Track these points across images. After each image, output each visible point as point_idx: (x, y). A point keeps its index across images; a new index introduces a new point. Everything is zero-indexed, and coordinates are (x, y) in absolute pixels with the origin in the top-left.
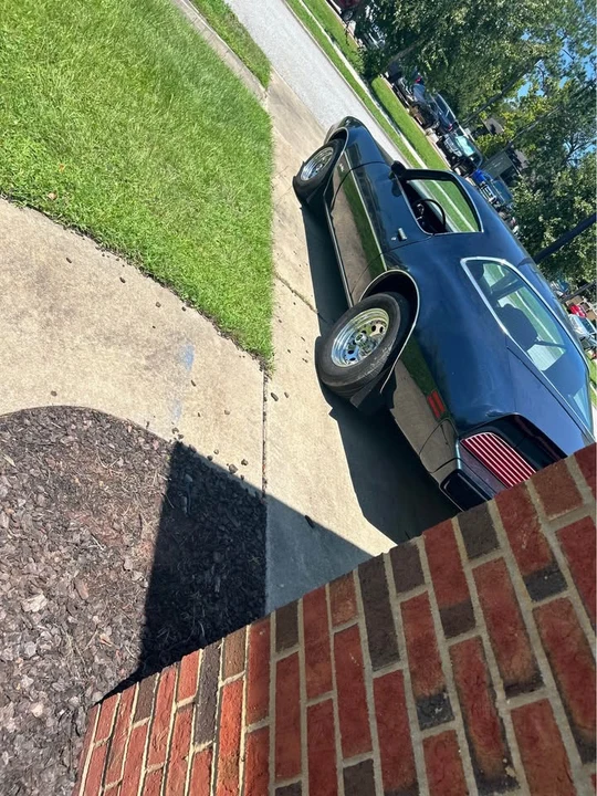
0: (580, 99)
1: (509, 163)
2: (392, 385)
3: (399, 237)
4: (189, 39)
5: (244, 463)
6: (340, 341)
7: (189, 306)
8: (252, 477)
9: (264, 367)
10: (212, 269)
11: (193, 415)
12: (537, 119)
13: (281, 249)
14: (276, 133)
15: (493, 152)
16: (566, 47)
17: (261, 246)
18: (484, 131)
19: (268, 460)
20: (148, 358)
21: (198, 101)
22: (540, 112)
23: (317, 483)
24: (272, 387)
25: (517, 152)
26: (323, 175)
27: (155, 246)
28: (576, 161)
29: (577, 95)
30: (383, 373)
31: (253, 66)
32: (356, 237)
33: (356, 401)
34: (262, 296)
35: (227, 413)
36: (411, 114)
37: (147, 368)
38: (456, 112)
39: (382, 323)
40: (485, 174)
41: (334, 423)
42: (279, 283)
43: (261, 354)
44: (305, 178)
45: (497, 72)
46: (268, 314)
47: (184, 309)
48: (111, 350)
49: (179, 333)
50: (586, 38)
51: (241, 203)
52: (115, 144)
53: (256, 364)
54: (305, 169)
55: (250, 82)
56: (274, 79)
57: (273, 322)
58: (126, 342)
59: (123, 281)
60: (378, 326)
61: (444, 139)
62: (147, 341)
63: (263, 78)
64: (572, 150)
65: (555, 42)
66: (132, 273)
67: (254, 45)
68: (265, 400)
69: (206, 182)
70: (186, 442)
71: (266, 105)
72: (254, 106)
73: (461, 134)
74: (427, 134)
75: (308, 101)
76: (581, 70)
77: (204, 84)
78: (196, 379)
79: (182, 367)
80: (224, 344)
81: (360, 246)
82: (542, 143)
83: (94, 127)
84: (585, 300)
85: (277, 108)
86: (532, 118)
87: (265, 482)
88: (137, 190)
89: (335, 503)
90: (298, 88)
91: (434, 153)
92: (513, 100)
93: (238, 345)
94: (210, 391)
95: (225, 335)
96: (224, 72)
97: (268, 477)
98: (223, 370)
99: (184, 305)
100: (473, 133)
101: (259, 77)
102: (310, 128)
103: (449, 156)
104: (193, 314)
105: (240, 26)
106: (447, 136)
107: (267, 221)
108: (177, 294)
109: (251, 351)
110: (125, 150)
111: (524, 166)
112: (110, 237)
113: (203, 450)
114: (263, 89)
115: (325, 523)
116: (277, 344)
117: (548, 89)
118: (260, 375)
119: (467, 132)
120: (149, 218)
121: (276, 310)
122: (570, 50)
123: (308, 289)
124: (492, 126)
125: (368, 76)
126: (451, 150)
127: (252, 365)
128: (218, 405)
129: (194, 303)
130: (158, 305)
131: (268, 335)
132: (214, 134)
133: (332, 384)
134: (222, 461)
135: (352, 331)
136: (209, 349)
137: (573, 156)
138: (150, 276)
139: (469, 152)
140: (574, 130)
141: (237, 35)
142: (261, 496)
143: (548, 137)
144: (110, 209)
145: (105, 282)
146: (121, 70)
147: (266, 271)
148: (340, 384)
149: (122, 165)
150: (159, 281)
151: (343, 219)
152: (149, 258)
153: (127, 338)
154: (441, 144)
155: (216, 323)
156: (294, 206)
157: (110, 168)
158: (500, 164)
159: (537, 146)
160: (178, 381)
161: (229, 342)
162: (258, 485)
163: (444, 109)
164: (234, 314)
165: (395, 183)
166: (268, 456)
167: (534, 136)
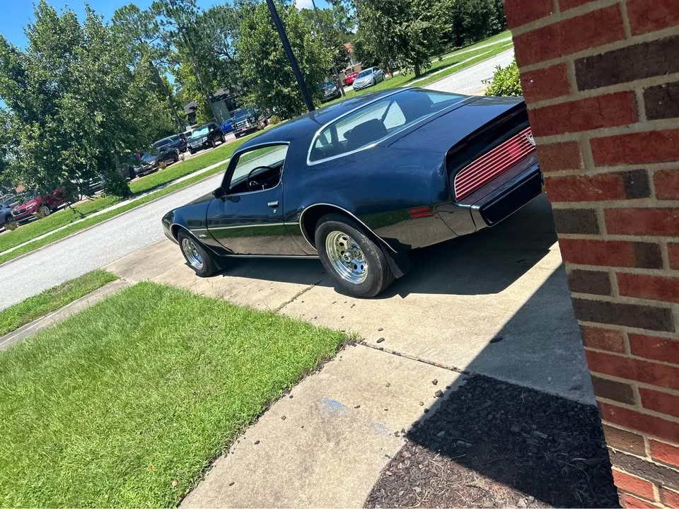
0: (190, 40)
1: (223, 103)
2: (394, 242)
3: (274, 207)
4: (65, 330)
5: (435, 383)
6: (345, 274)
7: (289, 392)
8: (448, 379)
9: (353, 342)
10: (263, 364)
11: (386, 415)
12: (195, 74)
13: (256, 301)
14: (158, 280)
15: (209, 112)
16: (148, 41)
17: (250, 318)
18: (192, 116)
19: (436, 361)
20: (329, 440)
21: (119, 337)
22: (191, 71)
23: (462, 325)
24: (372, 340)
25: (215, 95)
26: (203, 252)
27: (234, 406)
28: (235, 53)
29: (186, 41)
30: (383, 248)
31: (98, 283)
32: (260, 239)
33: (399, 274)
34: (292, 327)
35: (388, 385)
36: (164, 168)
37: (337, 443)
38: (172, 133)
39: (339, 236)
40: (225, 123)
41: (411, 296)
42: (283, 311)
43: (343, 342)
44: (201, 266)
45: (153, 96)
46: (308, 326)
47: (291, 397)
48: (317, 470)
49: (311, 407)
50: (145, 25)
51: (211, 325)
52: (141, 416)
53: (349, 348)
54: (193, 264)
55: (110, 290)
56: (112, 269)
57: (315, 324)
58: (312, 455)
59: (258, 442)
60: (341, 240)
61: (190, 148)
62: (314, 436)
63: (110, 279)
64: (227, 54)
65: (143, 48)
66: (251, 433)
67: (81, 278)
68: (382, 349)
69: (188, 348)
70: (408, 427)
71: (132, 281)
72: (130, 292)
73: (190, 134)
74: (183, 159)
75: (136, 247)
76: (169, 34)
77: (106, 328)
78: (354, 403)
79: (341, 413)
80: (327, 372)
81: (269, 237)
82: (215, 75)
83: (123, 430)
84: (344, 71)
85: (136, 273)
86: (193, 78)
87: (455, 369)
88: (183, 409)
89: (483, 314)
90: (122, 252)
91: (199, 158)
92: (175, 88)
93: (330, 359)
94: (366, 394)
95: (319, 368)
96: (99, 309)
97: (451, 365)
98: (349, 378)
99: (288, 396)
100: (191, 124)
101: (107, 282)
102: (158, 251)
103: (204, 147)
104: (297, 390)
105: (63, 286)
106: (188, 145)
107: (230, 306)
108: (277, 400)
109: (338, 350)
110: (148, 409)
111: (228, 92)
112: (219, 443)
113: (418, 414)
114: (118, 281)
115: (499, 327)
116: (336, 326)
117: (176, 61)
118: (359, 347)
119: (189, 129)
120: (209, 405)
121: (306, 319)
122: (151, 38)
123: (293, 288)
124: (191, 108)
125: (126, 194)
126: (201, 144)
127: (349, 352)
128: (379, 390)
129: (287, 387)
130: (284, 418)
131: (326, 332)
132: (149, 331)
133: (379, 289)
134: (430, 401)
135: (339, 262)
136: (330, 385)
137: (231, 54)
138: (258, 418)
139: (206, 131)
140: (213, 49)
141: (70, 290)
142: (466, 376)
143: (211, 69)
144: (195, 436)
145: (256, 458)
146: (80, 393)
147: (271, 319)
148: (381, 283)
149: (160, 416)
150: (263, 412)
151: (243, 245)
152: (243, 415)
153: (308, 453)
154: (194, 151)
155: (308, 372)
156: (221, 281)
157: (161, 427)
158: (221, 109)
159: (215, 79)
160: (354, 420)
161: (327, 366)
162: (455, 375)
163: (167, 142)
164: (304, 356)
165: (230, 199)
166: (433, 361)
167: (207, 80)
